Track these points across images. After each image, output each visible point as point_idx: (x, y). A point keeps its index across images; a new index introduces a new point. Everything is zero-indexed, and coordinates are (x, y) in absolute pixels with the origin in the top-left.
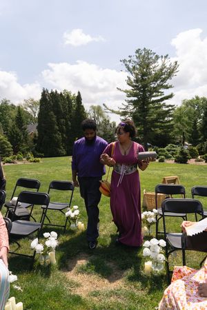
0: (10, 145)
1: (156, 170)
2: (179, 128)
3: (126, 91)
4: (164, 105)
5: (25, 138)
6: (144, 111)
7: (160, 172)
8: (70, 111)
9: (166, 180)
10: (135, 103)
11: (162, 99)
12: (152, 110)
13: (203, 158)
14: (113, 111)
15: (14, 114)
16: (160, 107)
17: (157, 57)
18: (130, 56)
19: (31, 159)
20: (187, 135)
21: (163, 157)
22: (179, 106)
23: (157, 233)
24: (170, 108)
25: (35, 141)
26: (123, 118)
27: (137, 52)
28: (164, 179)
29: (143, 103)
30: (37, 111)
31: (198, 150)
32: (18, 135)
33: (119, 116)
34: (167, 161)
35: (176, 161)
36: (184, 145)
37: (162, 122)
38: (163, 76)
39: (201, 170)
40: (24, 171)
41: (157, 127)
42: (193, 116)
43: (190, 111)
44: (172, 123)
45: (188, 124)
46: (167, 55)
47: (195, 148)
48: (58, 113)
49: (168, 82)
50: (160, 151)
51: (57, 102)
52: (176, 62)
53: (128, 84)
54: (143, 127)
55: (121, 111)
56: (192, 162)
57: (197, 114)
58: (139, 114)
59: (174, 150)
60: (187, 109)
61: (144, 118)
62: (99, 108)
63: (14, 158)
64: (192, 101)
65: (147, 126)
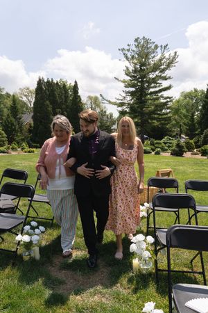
0: (5, 135)
1: (151, 162)
2: (176, 120)
3: (124, 82)
4: (162, 96)
5: (21, 127)
6: (141, 103)
7: (155, 165)
8: (66, 101)
9: (160, 173)
10: (132, 94)
11: (160, 91)
12: (150, 101)
13: (199, 151)
14: (110, 102)
15: (9, 103)
16: (158, 99)
17: (156, 47)
18: (128, 45)
19: (26, 150)
20: (185, 128)
21: (159, 149)
22: (177, 98)
23: (148, 227)
24: (168, 100)
25: (30, 131)
26: (120, 109)
27: (136, 40)
28: (158, 172)
29: (141, 95)
30: (33, 100)
31: (195, 143)
32: (12, 124)
33: (116, 107)
34: (163, 154)
35: (171, 154)
36: (181, 137)
37: (159, 114)
38: (162, 67)
39: (196, 163)
40: (16, 162)
41: (154, 119)
42: (191, 109)
43: (188, 104)
44: (169, 115)
45: (186, 116)
46: (167, 45)
47: (192, 141)
48: (53, 102)
49: (167, 73)
50: (156, 143)
51: (53, 91)
52: (176, 53)
53: (127, 74)
54: (141, 119)
55: (118, 102)
56: (188, 155)
57: (195, 107)
58: (136, 106)
59: (171, 143)
60: (185, 101)
61: (142, 109)
62: (96, 99)
63: (8, 148)
64: (190, 93)
65: (145, 118)
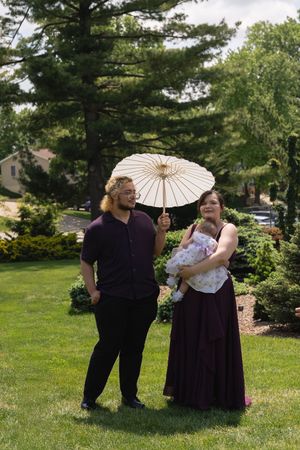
2: (247, 131)
4: (179, 24)
6: (86, 49)
12: (125, 45)
24: (208, 38)
29: (84, 12)
37: (171, 105)
44: (211, 109)
54: (85, 125)
64: (284, 29)
65: (105, 121)
